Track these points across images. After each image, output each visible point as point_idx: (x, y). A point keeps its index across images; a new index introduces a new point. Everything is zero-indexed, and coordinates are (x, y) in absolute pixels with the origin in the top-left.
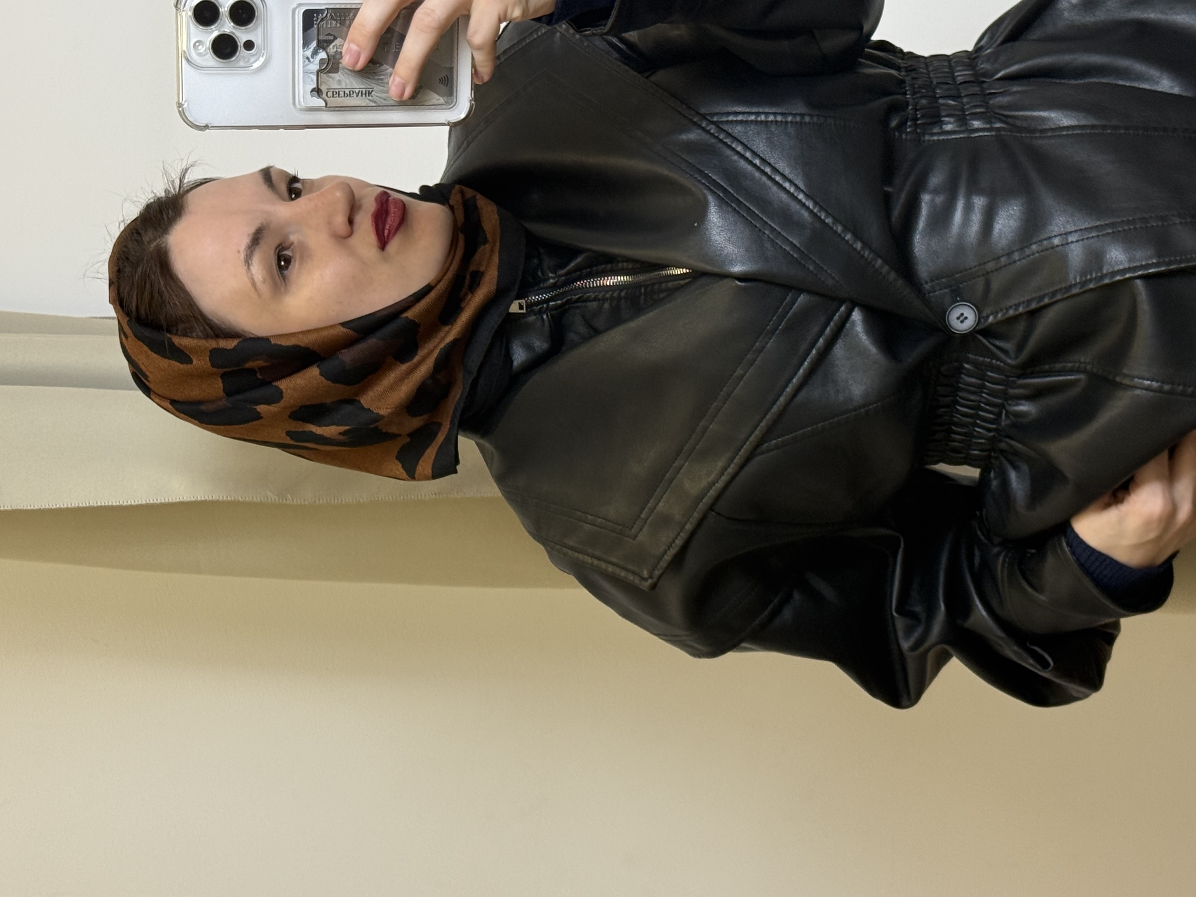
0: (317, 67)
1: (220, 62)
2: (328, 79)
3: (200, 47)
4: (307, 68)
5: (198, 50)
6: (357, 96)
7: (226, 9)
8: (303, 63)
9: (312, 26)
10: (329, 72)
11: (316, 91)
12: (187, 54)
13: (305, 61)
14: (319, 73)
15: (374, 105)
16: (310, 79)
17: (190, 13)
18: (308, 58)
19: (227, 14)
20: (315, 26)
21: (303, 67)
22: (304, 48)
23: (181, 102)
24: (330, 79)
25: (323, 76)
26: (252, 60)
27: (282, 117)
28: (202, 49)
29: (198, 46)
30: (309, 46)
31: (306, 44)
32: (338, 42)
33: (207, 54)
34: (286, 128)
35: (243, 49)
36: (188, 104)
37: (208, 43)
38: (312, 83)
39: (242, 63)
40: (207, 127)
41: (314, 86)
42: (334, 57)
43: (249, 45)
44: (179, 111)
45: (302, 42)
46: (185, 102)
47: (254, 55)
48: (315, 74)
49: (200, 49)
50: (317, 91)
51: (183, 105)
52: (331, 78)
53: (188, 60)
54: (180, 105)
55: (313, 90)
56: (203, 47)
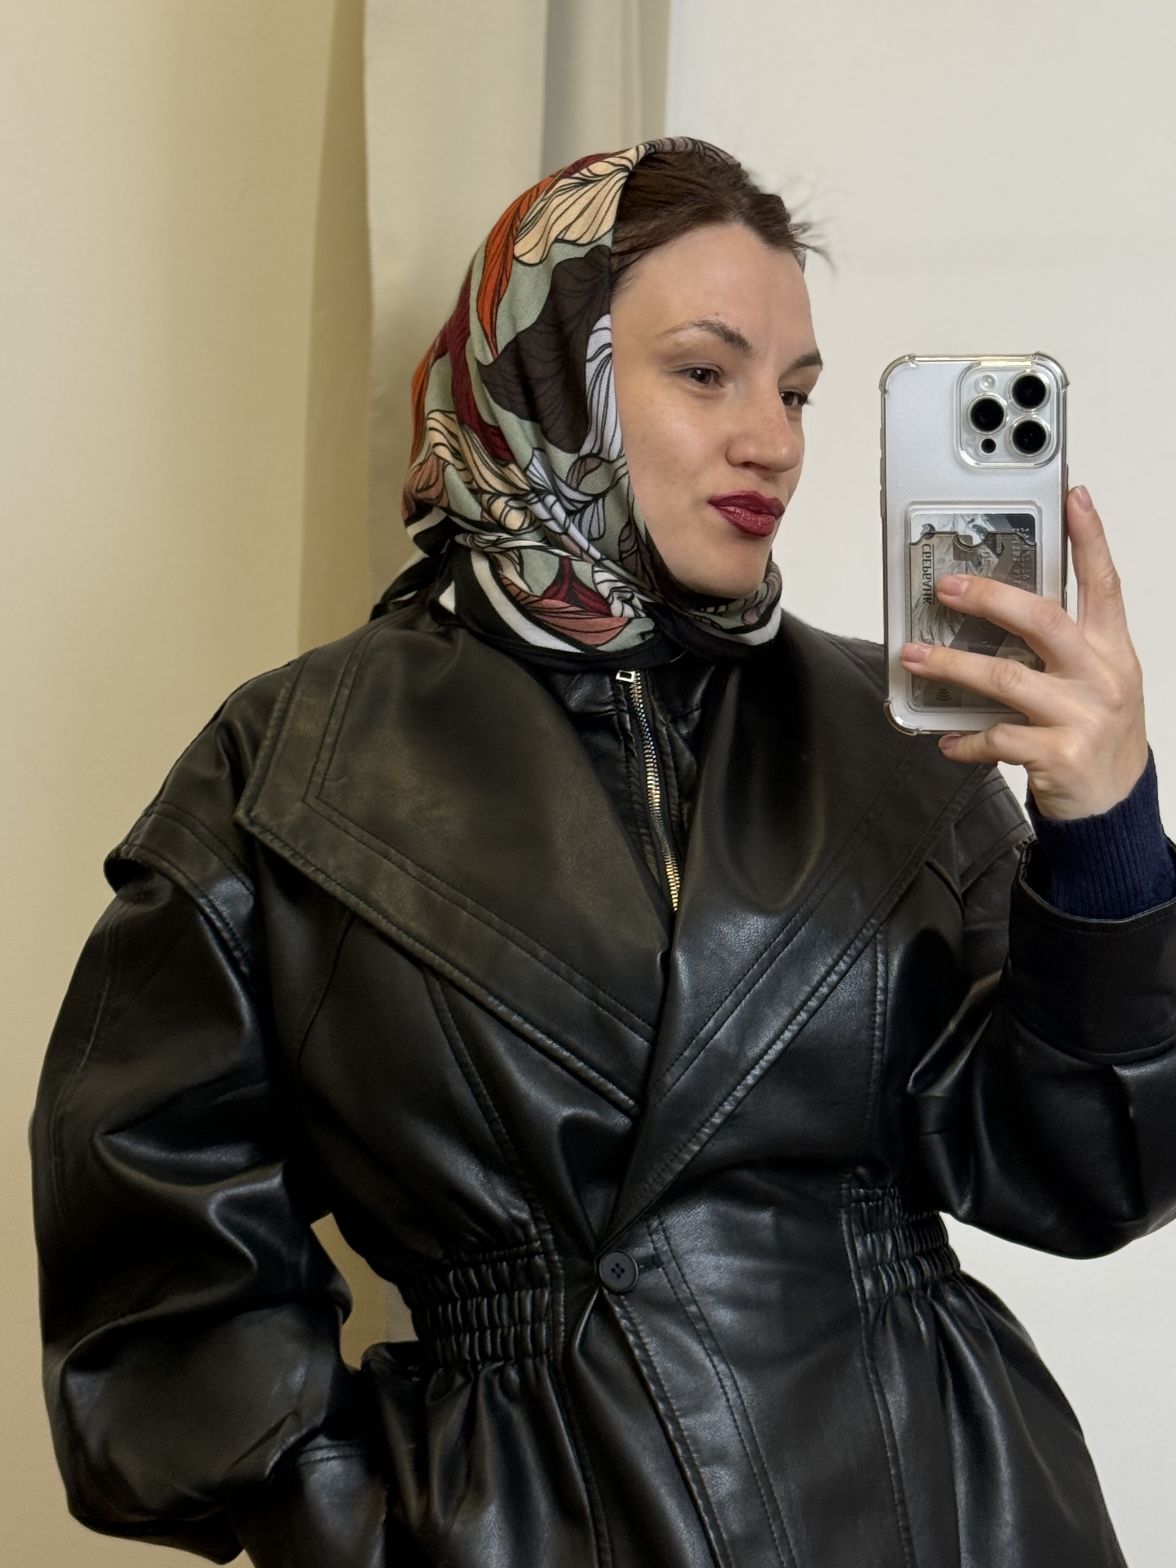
0: (961, 533)
1: (968, 409)
2: (947, 546)
3: (986, 384)
4: (961, 520)
6: (924, 584)
7: (1034, 416)
8: (966, 515)
9: (1014, 526)
10: (955, 548)
11: (930, 530)
13: (968, 517)
14: (953, 535)
15: (913, 606)
16: (945, 523)
17: (1028, 371)
18: (973, 520)
19: (1028, 419)
20: (1013, 530)
21: (961, 515)
22: (986, 515)
23: (917, 359)
25: (950, 540)
26: (971, 451)
27: (898, 487)
28: (984, 386)
29: (987, 381)
30: (988, 523)
31: (990, 518)
32: (994, 560)
33: (979, 393)
34: (884, 494)
35: (984, 438)
36: (913, 368)
37: (991, 394)
38: (941, 525)
39: (965, 436)
40: (884, 392)
42: (974, 554)
43: (989, 446)
44: (904, 357)
45: (993, 513)
46: (917, 365)
48: (953, 531)
49: (983, 384)
50: (930, 533)
51: (912, 363)
52: (948, 549)
53: (969, 368)
54: (912, 358)
55: (931, 527)
56: (987, 387)
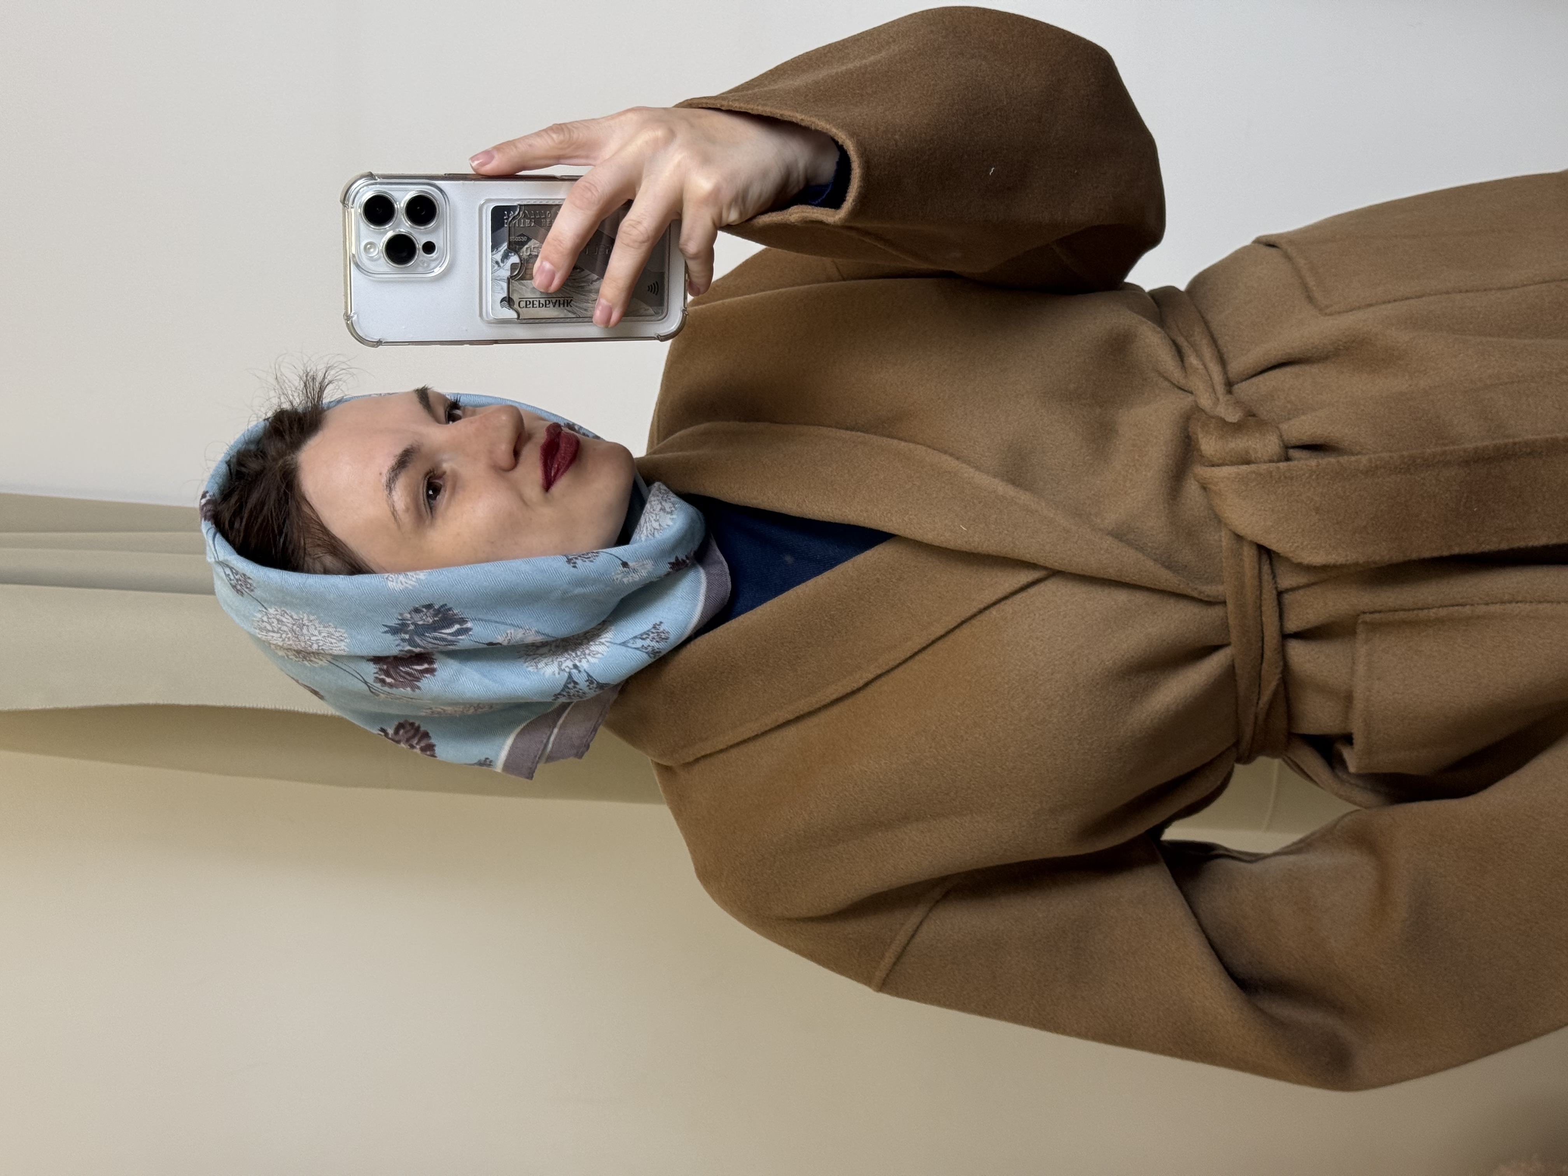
5: (370, 253)
12: (357, 258)
15: (574, 316)
19: (404, 211)
21: (492, 273)
24: (523, 287)
41: (505, 295)
47: (434, 260)
49: (372, 253)
